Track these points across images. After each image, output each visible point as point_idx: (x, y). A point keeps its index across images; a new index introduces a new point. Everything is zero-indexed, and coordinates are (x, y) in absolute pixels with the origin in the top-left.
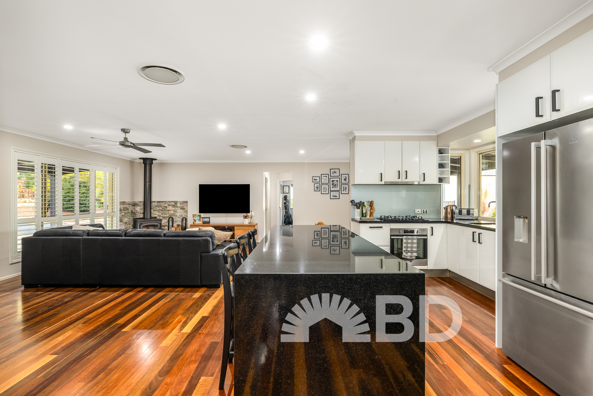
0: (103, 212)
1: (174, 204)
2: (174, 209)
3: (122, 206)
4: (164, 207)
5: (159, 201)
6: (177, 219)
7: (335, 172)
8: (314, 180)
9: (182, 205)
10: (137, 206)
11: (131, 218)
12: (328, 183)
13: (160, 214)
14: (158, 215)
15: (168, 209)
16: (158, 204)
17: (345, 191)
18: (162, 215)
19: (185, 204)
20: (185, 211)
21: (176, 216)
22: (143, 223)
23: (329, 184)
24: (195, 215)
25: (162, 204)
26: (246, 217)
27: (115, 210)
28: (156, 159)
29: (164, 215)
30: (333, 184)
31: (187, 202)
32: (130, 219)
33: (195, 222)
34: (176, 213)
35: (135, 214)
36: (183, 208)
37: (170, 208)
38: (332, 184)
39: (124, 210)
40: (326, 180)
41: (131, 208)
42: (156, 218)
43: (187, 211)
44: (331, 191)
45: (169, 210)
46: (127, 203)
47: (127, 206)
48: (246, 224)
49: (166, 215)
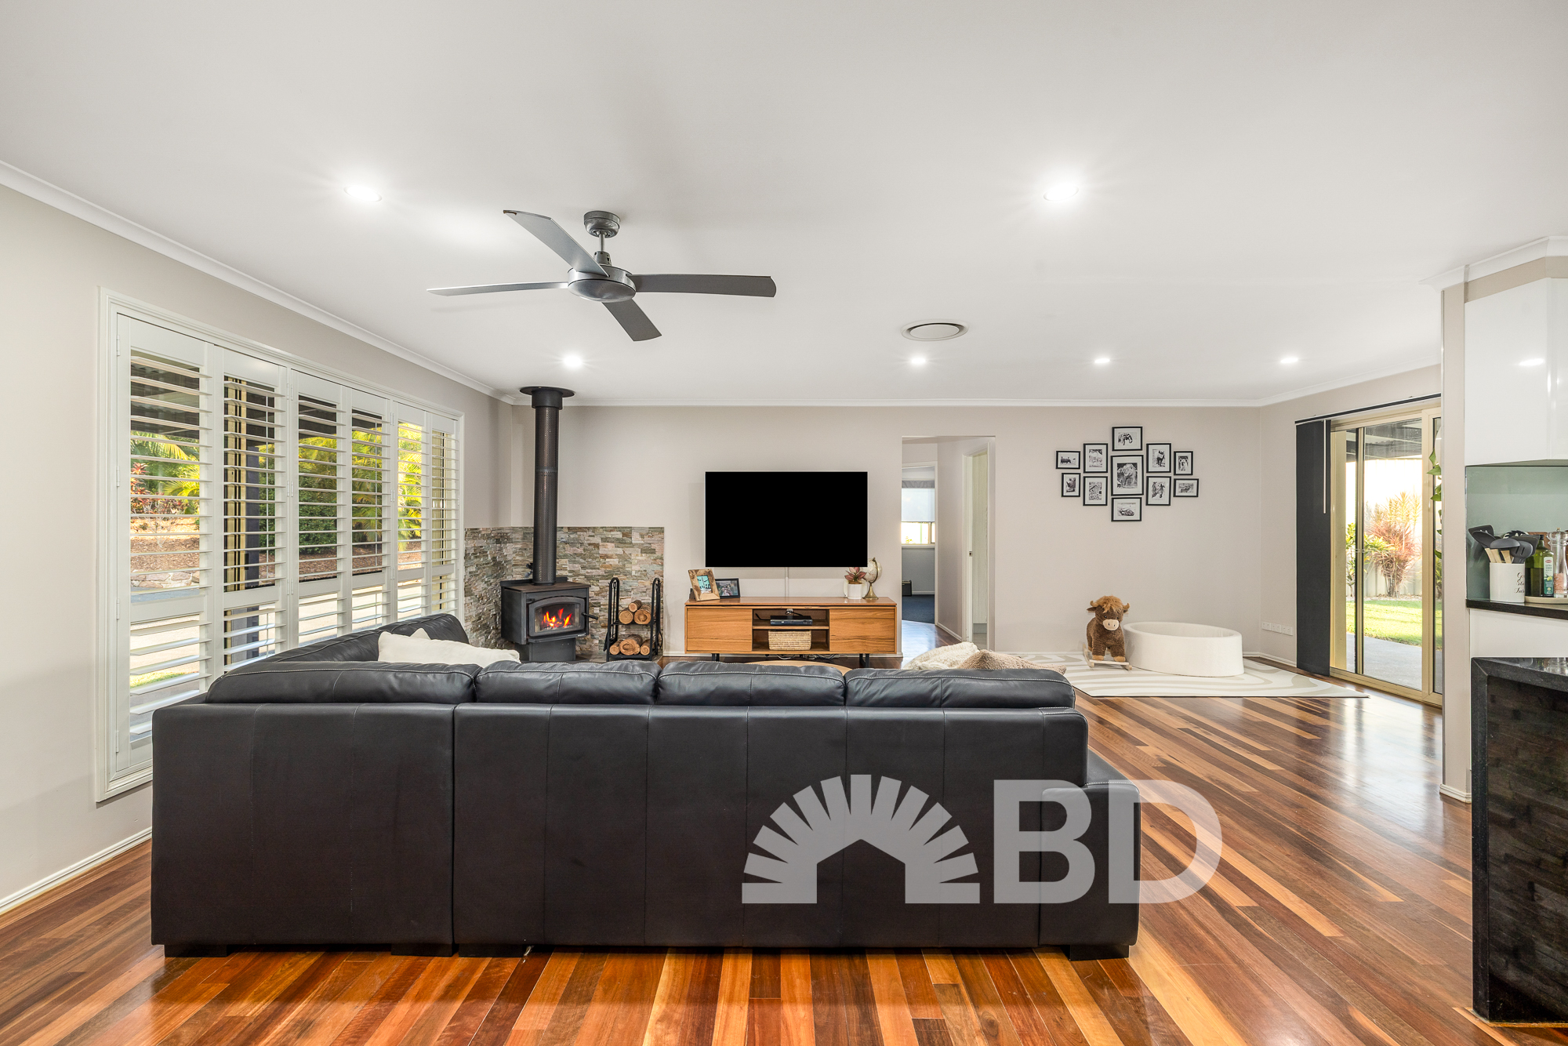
0: (420, 566)
1: (621, 536)
2: (620, 551)
3: (471, 544)
4: (590, 544)
5: (575, 528)
6: (631, 584)
7: (1127, 437)
8: (1063, 461)
9: (646, 538)
10: (506, 543)
11: (492, 581)
12: (1107, 472)
13: (577, 567)
14: (570, 571)
15: (602, 551)
16: (572, 536)
17: (1158, 495)
18: (583, 572)
19: (657, 537)
20: (655, 560)
21: (627, 574)
22: (536, 598)
23: (1108, 475)
24: (696, 571)
25: (585, 537)
26: (855, 579)
27: (453, 556)
28: (570, 394)
29: (589, 571)
30: (1123, 474)
31: (661, 530)
32: (491, 584)
33: (699, 595)
34: (629, 565)
35: (502, 568)
36: (648, 550)
37: (610, 549)
38: (1119, 475)
39: (476, 557)
40: (1099, 463)
41: (491, 549)
42: (564, 579)
43: (662, 559)
44: (1115, 497)
45: (605, 557)
46: (483, 533)
47: (483, 543)
48: (855, 603)
49: (594, 572)
